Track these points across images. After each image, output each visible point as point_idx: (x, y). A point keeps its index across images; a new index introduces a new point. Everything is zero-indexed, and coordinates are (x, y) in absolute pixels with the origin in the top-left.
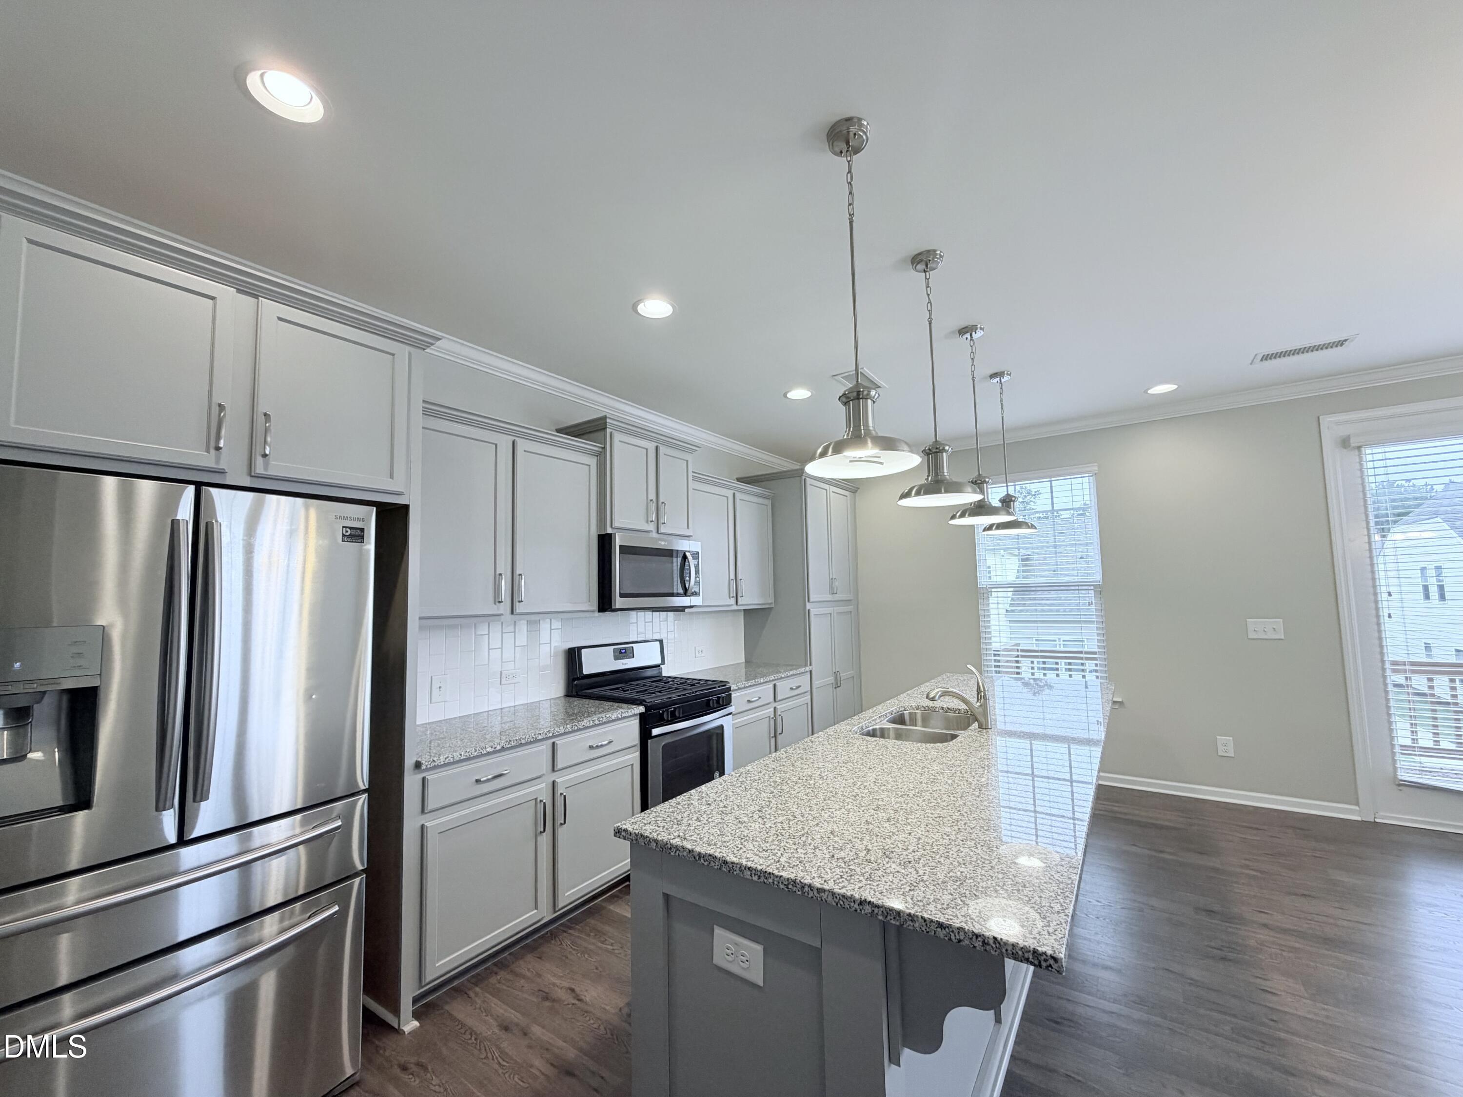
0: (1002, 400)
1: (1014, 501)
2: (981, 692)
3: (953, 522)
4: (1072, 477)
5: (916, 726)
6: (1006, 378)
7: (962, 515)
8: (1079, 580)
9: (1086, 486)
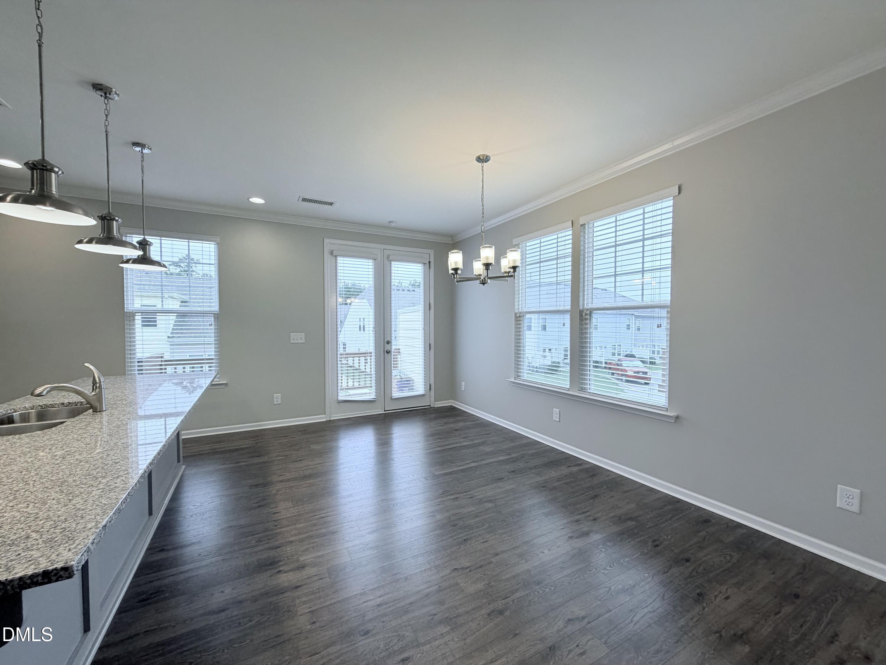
0: (142, 166)
1: (149, 245)
2: (96, 383)
3: (78, 246)
4: (203, 242)
5: (28, 422)
6: (146, 151)
7: (90, 242)
8: (205, 310)
9: (213, 250)
